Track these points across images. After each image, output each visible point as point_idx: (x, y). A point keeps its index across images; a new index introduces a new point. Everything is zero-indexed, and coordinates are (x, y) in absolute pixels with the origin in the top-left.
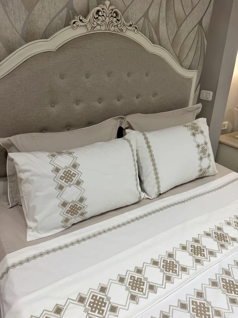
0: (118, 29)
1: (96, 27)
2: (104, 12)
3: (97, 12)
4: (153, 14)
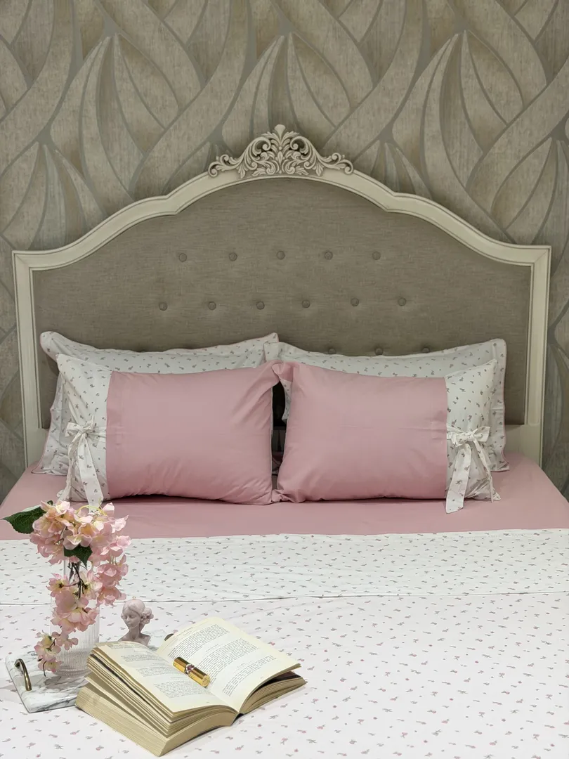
0: (305, 171)
1: (256, 170)
2: (272, 144)
3: (260, 146)
4: (403, 132)
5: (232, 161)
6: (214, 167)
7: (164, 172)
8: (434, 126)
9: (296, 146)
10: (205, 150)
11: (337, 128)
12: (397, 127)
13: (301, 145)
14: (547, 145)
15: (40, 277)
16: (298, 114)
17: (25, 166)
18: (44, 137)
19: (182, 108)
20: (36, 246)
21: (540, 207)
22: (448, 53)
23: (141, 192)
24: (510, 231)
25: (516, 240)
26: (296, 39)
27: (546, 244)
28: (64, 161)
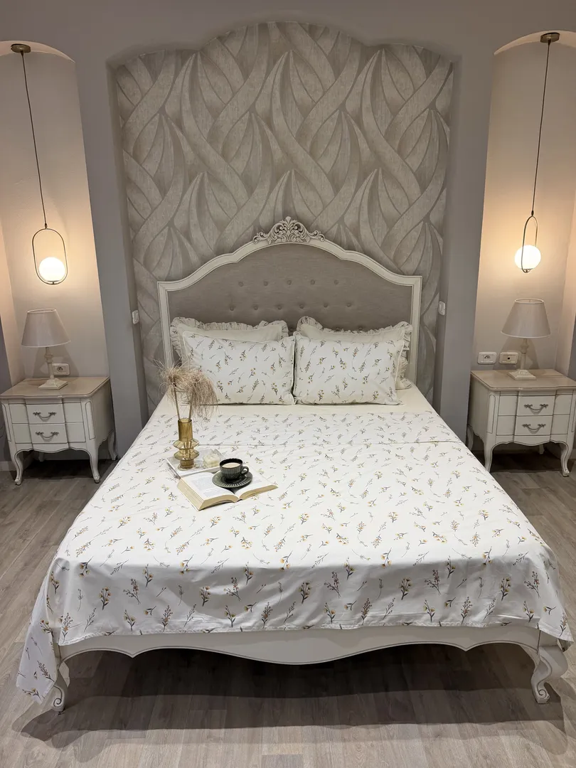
0: (301, 240)
1: (276, 240)
2: (284, 226)
3: (278, 228)
4: (350, 219)
5: (265, 235)
6: (256, 238)
7: (230, 240)
8: (365, 216)
9: (296, 228)
10: (251, 230)
11: (316, 218)
12: (347, 217)
13: (299, 227)
14: (421, 225)
15: (171, 294)
16: (297, 211)
17: (162, 239)
18: (171, 224)
19: (239, 208)
20: (169, 279)
21: (417, 256)
22: (372, 179)
23: (220, 252)
24: (402, 268)
25: (405, 273)
26: (296, 172)
27: (420, 275)
28: (181, 236)
